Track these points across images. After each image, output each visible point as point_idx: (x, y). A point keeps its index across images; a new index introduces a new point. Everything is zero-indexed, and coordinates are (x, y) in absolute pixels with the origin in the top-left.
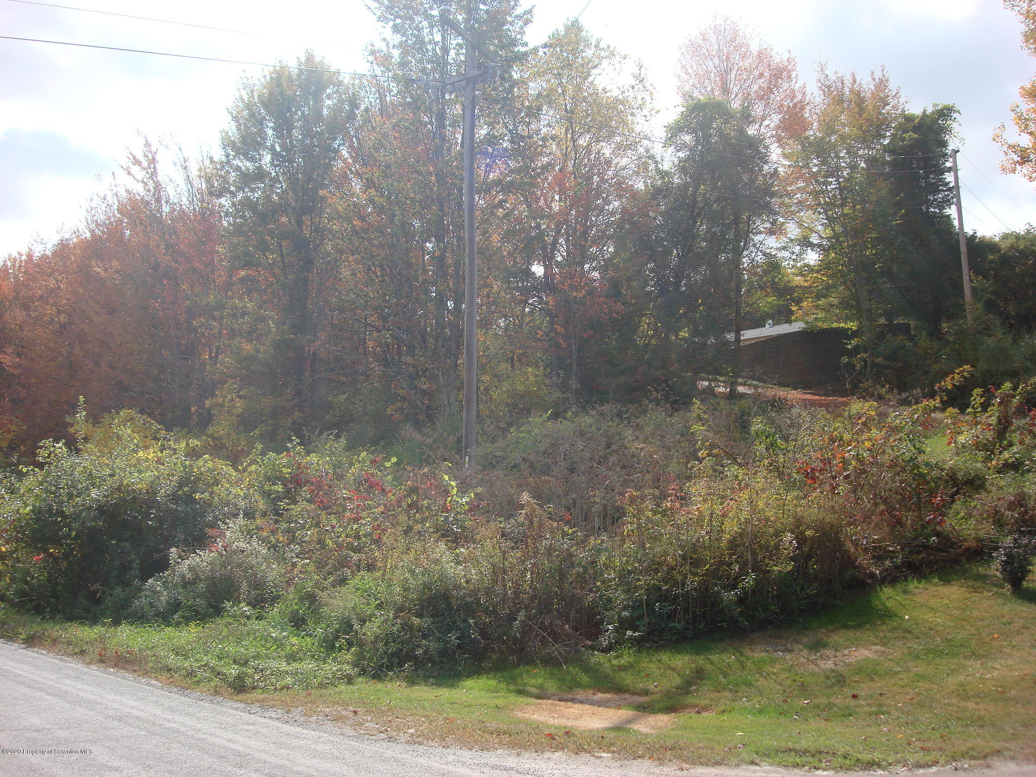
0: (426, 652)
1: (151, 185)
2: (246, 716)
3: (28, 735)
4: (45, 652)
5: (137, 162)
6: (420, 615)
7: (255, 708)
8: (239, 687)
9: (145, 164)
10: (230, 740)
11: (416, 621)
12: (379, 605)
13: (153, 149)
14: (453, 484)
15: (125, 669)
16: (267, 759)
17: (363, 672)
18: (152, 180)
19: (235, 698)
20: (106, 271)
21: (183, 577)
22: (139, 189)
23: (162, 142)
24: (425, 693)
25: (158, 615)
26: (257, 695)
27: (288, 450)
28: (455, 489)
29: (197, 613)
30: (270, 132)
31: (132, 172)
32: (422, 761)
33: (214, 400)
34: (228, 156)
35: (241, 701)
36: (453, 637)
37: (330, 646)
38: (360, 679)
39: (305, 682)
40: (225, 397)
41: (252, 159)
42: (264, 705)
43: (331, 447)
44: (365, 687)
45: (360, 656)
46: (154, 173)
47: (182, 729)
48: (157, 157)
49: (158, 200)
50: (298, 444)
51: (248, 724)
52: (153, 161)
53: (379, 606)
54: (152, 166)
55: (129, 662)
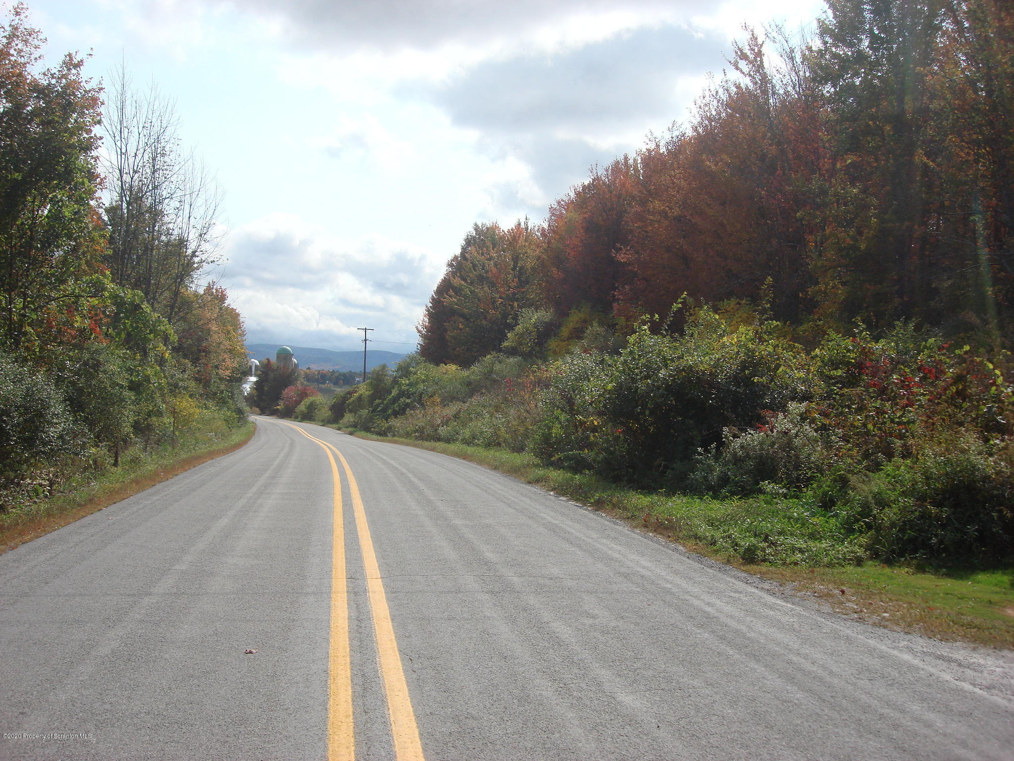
0: (941, 542)
1: (758, 77)
2: (740, 585)
3: (541, 581)
4: (604, 515)
5: (744, 56)
6: (938, 504)
7: (755, 579)
8: (750, 558)
9: (752, 57)
10: (708, 604)
11: (934, 510)
12: (903, 492)
13: (760, 42)
14: (997, 372)
15: (661, 534)
16: (729, 624)
17: (875, 555)
18: (759, 72)
19: (742, 568)
20: (716, 165)
21: (735, 454)
22: (746, 82)
23: (769, 35)
24: (928, 582)
25: (710, 488)
26: (764, 568)
27: (854, 336)
28: (1001, 378)
29: (743, 488)
30: (868, 15)
31: (740, 66)
32: (872, 642)
33: (817, 288)
34: (825, 43)
35: (746, 571)
36: (971, 529)
37: (848, 529)
38: (870, 563)
39: (814, 561)
40: (827, 284)
41: (851, 45)
42: (763, 577)
43: (897, 333)
44: (873, 570)
45: (877, 541)
46: (761, 66)
47: (674, 590)
48: (764, 50)
49: (765, 92)
50: (864, 329)
51: (737, 591)
52: (759, 54)
53: (904, 494)
54: (759, 59)
55: (666, 528)
